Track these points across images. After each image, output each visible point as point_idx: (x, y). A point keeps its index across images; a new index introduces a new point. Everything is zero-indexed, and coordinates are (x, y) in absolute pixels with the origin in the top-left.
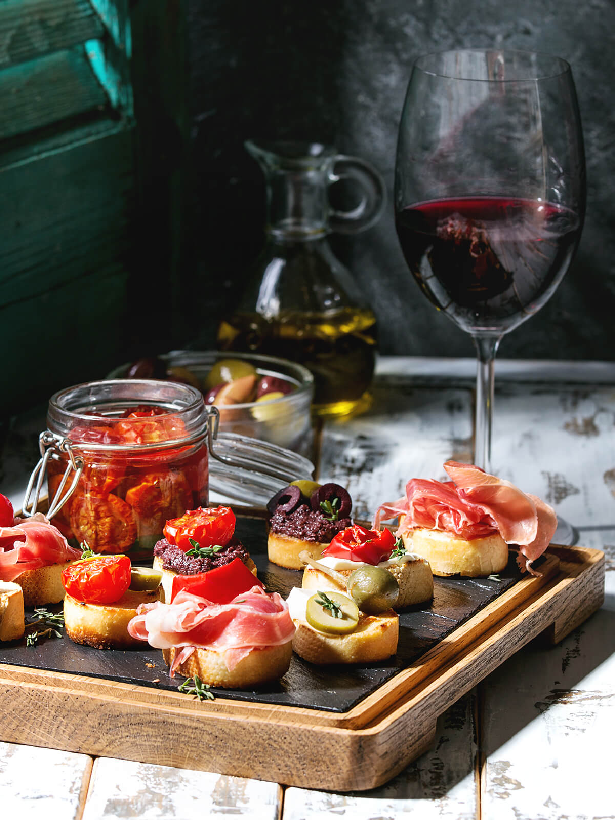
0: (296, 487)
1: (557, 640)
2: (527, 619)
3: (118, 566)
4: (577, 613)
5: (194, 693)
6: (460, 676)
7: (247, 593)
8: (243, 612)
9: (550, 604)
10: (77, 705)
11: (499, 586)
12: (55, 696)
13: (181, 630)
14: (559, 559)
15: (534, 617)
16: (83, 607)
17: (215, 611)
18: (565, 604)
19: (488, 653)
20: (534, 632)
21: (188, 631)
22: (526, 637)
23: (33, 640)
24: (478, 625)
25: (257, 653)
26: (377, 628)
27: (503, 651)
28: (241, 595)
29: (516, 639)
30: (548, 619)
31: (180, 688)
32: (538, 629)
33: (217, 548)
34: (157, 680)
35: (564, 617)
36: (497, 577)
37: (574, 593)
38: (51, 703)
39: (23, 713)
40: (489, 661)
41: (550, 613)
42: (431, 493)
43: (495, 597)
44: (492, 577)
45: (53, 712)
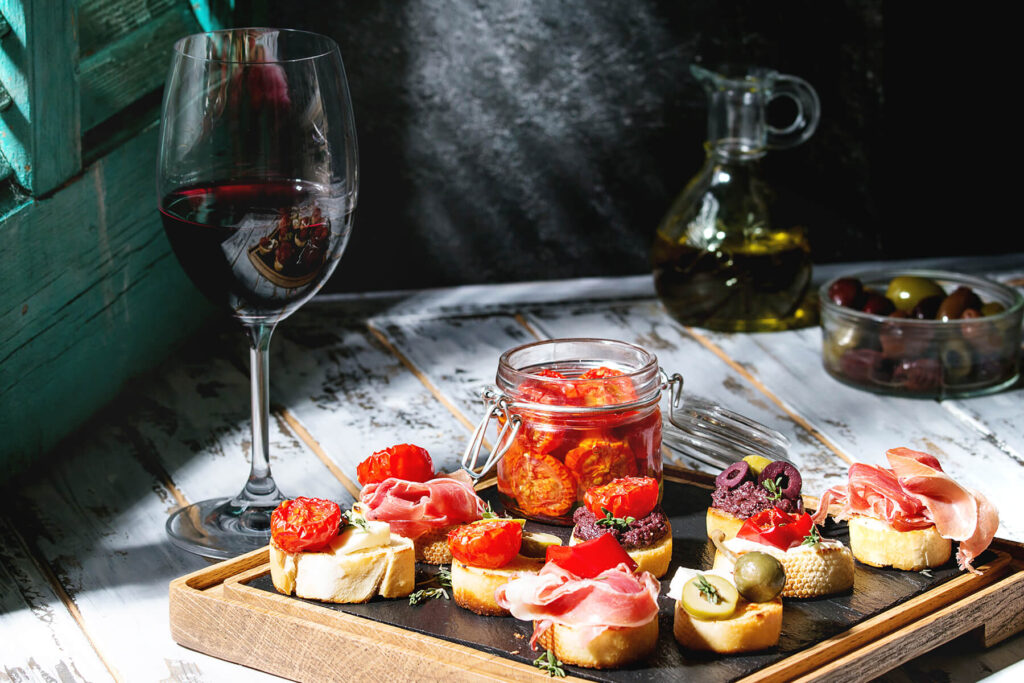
0: (746, 462)
1: (988, 643)
2: (941, 620)
3: (502, 530)
4: (1018, 617)
5: (546, 668)
6: (837, 674)
7: (612, 570)
8: (601, 591)
9: (976, 606)
10: (429, 670)
11: (929, 582)
12: (409, 659)
13: (538, 603)
14: (1010, 558)
15: (952, 617)
16: (464, 570)
17: (574, 586)
18: (1000, 607)
19: (880, 652)
20: (952, 633)
21: (545, 604)
22: (940, 638)
23: (416, 599)
24: (886, 621)
25: (612, 632)
26: (753, 617)
27: (903, 651)
28: (606, 572)
29: (924, 640)
30: (974, 620)
31: (535, 662)
32: (959, 630)
33: (630, 520)
34: (515, 652)
35: (999, 621)
36: (929, 573)
37: (1014, 596)
38: (406, 666)
39: (380, 674)
40: (883, 660)
41: (976, 615)
42: (868, 479)
43: (919, 593)
44: (925, 572)
45: (407, 676)
